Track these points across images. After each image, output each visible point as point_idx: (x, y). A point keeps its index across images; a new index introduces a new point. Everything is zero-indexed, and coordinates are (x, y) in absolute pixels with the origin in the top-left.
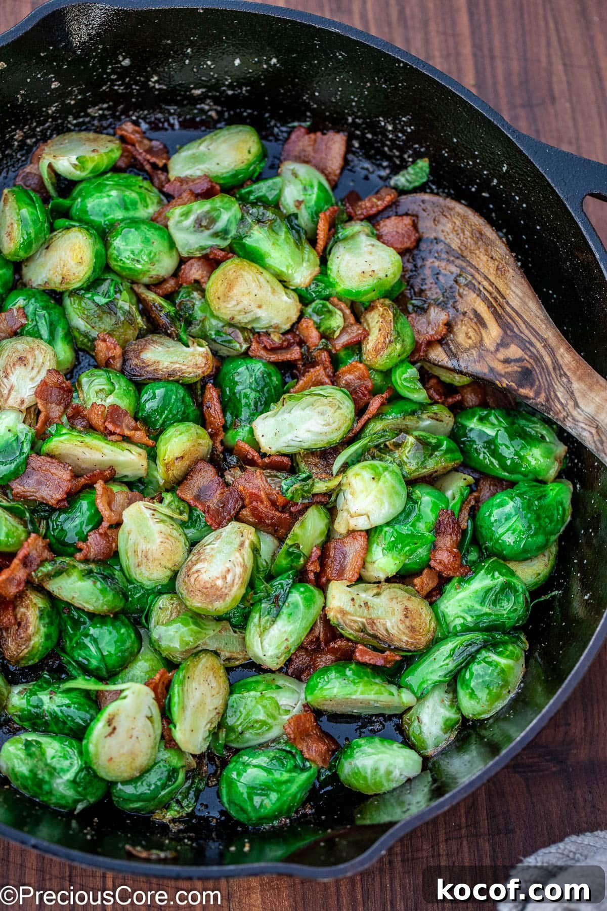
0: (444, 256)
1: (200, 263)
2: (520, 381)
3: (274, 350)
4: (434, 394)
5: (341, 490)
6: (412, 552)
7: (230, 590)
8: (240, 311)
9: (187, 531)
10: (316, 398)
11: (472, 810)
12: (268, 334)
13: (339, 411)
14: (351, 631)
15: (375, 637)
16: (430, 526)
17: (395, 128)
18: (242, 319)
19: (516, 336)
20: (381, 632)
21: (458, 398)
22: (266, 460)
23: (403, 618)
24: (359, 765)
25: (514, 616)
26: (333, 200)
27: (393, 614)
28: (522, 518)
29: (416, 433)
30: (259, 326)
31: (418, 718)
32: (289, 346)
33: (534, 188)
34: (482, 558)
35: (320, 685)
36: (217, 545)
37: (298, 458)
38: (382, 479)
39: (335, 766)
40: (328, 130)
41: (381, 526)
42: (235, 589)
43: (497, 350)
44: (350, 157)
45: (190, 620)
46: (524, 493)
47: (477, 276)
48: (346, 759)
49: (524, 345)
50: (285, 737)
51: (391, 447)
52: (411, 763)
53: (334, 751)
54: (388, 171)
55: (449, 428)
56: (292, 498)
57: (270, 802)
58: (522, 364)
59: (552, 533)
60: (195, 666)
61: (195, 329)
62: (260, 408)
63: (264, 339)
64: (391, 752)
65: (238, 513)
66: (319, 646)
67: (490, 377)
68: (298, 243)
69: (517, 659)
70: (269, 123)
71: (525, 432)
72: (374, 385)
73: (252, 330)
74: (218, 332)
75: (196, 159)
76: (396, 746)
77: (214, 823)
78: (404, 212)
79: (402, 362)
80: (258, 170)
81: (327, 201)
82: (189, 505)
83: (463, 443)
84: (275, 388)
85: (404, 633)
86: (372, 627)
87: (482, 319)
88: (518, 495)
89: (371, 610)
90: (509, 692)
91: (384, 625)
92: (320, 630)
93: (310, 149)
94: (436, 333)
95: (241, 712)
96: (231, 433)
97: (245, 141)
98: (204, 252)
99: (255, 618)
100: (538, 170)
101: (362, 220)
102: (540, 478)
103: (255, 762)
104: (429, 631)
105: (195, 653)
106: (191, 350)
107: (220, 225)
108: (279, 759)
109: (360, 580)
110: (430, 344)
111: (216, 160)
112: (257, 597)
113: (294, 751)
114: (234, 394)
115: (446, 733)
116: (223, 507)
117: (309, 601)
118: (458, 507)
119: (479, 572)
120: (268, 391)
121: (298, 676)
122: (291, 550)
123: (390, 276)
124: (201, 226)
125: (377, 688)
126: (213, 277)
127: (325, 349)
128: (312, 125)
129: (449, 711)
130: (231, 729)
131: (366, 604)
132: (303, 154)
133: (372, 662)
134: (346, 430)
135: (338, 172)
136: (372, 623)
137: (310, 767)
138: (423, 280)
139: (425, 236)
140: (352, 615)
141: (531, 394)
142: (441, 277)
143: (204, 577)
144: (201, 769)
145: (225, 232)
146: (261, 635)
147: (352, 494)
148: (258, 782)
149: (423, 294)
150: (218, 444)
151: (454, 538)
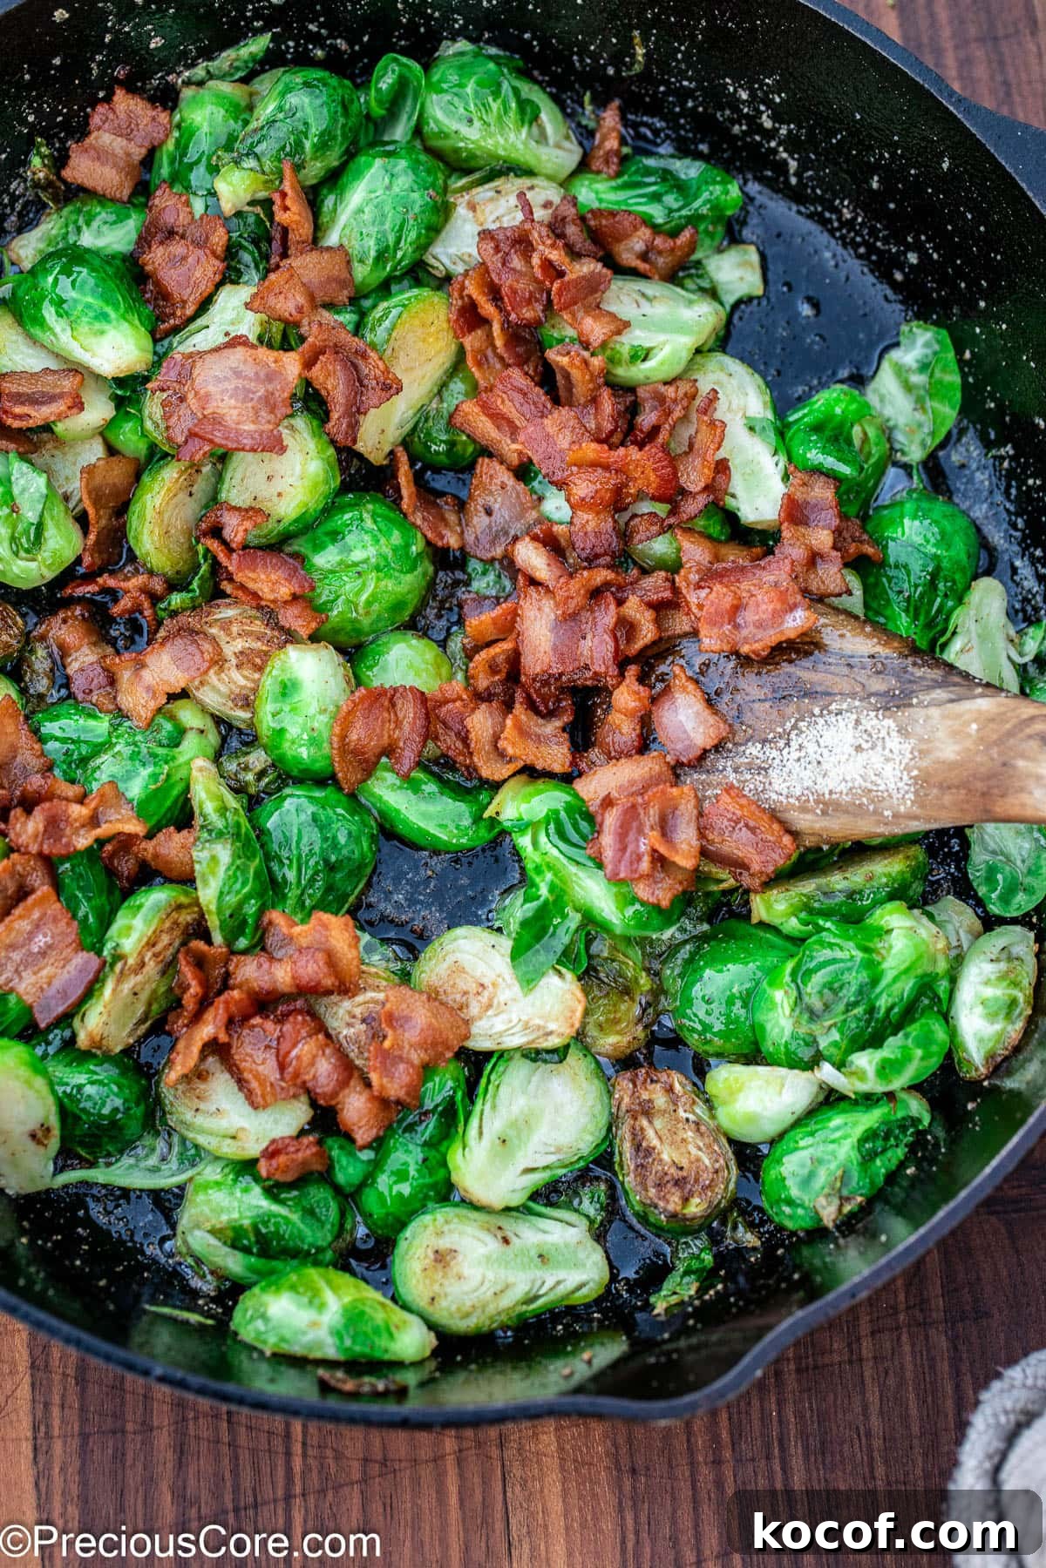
11: (916, 1280)
17: (753, 96)
33: (997, 199)
100: (1003, 168)
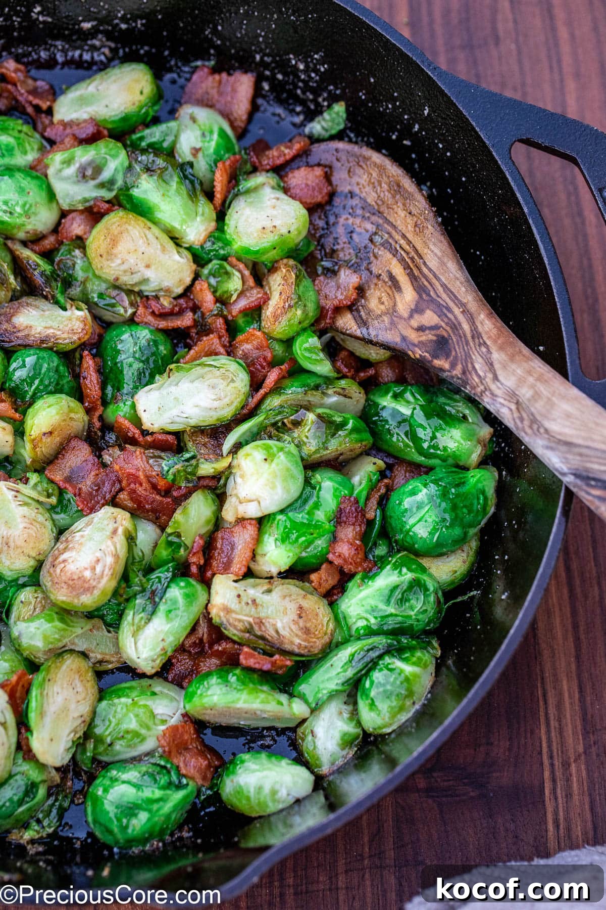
0: (359, 212)
1: (82, 217)
2: (434, 351)
3: (163, 315)
4: (342, 367)
5: (231, 473)
6: (310, 543)
7: (99, 582)
8: (125, 271)
9: (56, 517)
10: (207, 369)
11: (377, 839)
12: (157, 298)
13: (232, 385)
14: (235, 632)
15: (263, 638)
16: (330, 514)
17: (307, 66)
18: (127, 280)
19: (432, 300)
20: (270, 633)
21: (372, 372)
22: (149, 438)
23: (296, 618)
24: (242, 783)
25: (424, 618)
26: (237, 148)
27: (285, 613)
28: (436, 507)
29: (319, 411)
30: (148, 289)
31: (312, 732)
32: (181, 312)
33: (458, 134)
34: (391, 552)
35: (199, 692)
36: (88, 531)
37: (186, 438)
38: (276, 461)
39: (216, 784)
40: (234, 70)
41: (274, 514)
42: (104, 581)
43: (411, 316)
44: (260, 101)
45: (55, 616)
46: (441, 479)
47: (394, 233)
48: (228, 776)
49: (441, 310)
50: (160, 750)
51: (289, 425)
52: (300, 781)
53: (217, 768)
54: (302, 117)
55: (360, 406)
56: (174, 480)
57: (140, 822)
58: (438, 332)
59: (471, 526)
60: (59, 668)
61: (75, 291)
62: (144, 381)
63: (153, 303)
64: (278, 769)
65: (114, 497)
66: (203, 650)
67: (402, 346)
68: (192, 196)
69: (425, 666)
70: (169, 62)
71: (445, 411)
72: (274, 357)
73: (140, 293)
74: (101, 295)
75: (83, 101)
76: (285, 762)
77: (78, 845)
78: (316, 162)
79: (304, 330)
80: (151, 113)
81: (229, 149)
82: (59, 488)
83: (375, 423)
84: (162, 358)
85: (297, 635)
86: (260, 627)
87: (397, 282)
88: (432, 482)
89: (260, 608)
90: (414, 703)
91: (274, 625)
92: (203, 630)
93: (214, 92)
94: (346, 297)
95: (110, 721)
96: (111, 408)
97: (137, 81)
98: (87, 204)
99: (129, 616)
100: (461, 113)
101: (267, 171)
102: (461, 464)
103: (125, 777)
104: (325, 634)
105: (59, 653)
106: (68, 313)
107: (106, 175)
108: (152, 775)
109: (249, 574)
110: (338, 310)
111: (105, 102)
112: (130, 592)
113: (169, 766)
114: (116, 364)
115: (343, 749)
116: (97, 491)
117: (190, 598)
118: (365, 493)
119: (385, 567)
120: (154, 361)
121: (180, 683)
122: (170, 539)
123: (294, 233)
124: (84, 176)
125: (262, 696)
126: (95, 231)
127: (220, 315)
128: (216, 63)
129: (347, 724)
130: (99, 740)
131: (254, 601)
132: (206, 96)
133: (257, 666)
134: (240, 406)
135: (244, 117)
136: (261, 623)
137: (187, 785)
138: (336, 239)
139: (339, 189)
140: (236, 613)
141: (447, 366)
142: (355, 236)
143: (71, 567)
144: (65, 785)
145: (112, 182)
146: (135, 635)
147: (242, 476)
148: (125, 799)
149: (335, 256)
150: (95, 420)
151: (358, 529)
